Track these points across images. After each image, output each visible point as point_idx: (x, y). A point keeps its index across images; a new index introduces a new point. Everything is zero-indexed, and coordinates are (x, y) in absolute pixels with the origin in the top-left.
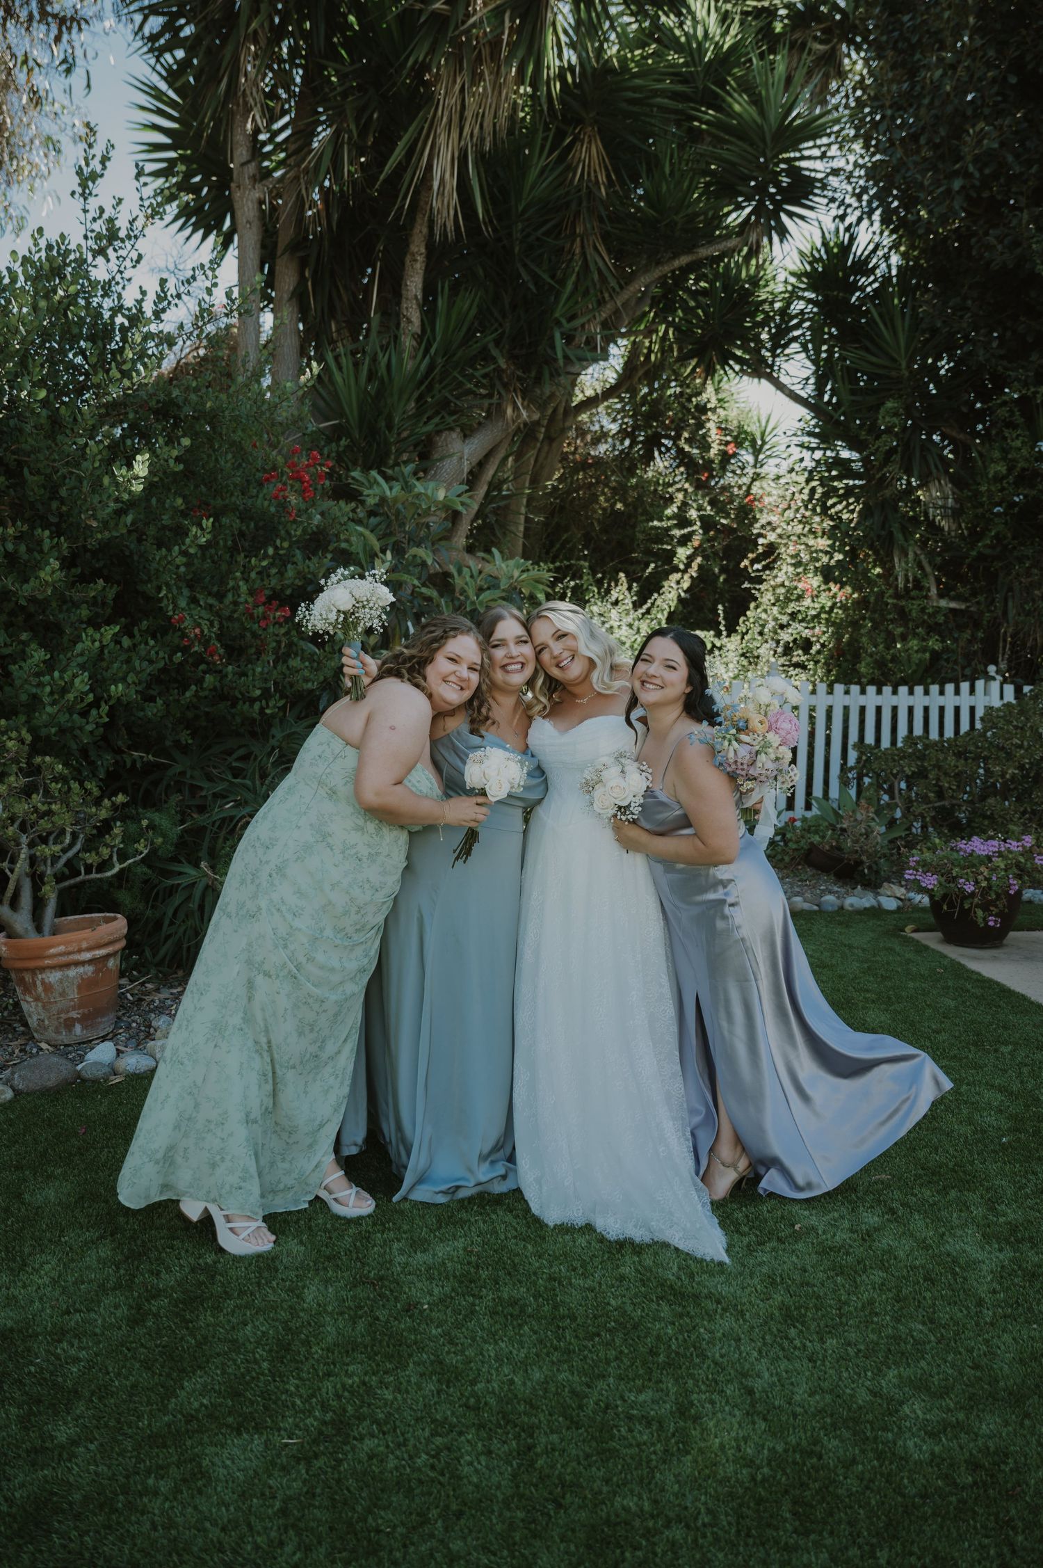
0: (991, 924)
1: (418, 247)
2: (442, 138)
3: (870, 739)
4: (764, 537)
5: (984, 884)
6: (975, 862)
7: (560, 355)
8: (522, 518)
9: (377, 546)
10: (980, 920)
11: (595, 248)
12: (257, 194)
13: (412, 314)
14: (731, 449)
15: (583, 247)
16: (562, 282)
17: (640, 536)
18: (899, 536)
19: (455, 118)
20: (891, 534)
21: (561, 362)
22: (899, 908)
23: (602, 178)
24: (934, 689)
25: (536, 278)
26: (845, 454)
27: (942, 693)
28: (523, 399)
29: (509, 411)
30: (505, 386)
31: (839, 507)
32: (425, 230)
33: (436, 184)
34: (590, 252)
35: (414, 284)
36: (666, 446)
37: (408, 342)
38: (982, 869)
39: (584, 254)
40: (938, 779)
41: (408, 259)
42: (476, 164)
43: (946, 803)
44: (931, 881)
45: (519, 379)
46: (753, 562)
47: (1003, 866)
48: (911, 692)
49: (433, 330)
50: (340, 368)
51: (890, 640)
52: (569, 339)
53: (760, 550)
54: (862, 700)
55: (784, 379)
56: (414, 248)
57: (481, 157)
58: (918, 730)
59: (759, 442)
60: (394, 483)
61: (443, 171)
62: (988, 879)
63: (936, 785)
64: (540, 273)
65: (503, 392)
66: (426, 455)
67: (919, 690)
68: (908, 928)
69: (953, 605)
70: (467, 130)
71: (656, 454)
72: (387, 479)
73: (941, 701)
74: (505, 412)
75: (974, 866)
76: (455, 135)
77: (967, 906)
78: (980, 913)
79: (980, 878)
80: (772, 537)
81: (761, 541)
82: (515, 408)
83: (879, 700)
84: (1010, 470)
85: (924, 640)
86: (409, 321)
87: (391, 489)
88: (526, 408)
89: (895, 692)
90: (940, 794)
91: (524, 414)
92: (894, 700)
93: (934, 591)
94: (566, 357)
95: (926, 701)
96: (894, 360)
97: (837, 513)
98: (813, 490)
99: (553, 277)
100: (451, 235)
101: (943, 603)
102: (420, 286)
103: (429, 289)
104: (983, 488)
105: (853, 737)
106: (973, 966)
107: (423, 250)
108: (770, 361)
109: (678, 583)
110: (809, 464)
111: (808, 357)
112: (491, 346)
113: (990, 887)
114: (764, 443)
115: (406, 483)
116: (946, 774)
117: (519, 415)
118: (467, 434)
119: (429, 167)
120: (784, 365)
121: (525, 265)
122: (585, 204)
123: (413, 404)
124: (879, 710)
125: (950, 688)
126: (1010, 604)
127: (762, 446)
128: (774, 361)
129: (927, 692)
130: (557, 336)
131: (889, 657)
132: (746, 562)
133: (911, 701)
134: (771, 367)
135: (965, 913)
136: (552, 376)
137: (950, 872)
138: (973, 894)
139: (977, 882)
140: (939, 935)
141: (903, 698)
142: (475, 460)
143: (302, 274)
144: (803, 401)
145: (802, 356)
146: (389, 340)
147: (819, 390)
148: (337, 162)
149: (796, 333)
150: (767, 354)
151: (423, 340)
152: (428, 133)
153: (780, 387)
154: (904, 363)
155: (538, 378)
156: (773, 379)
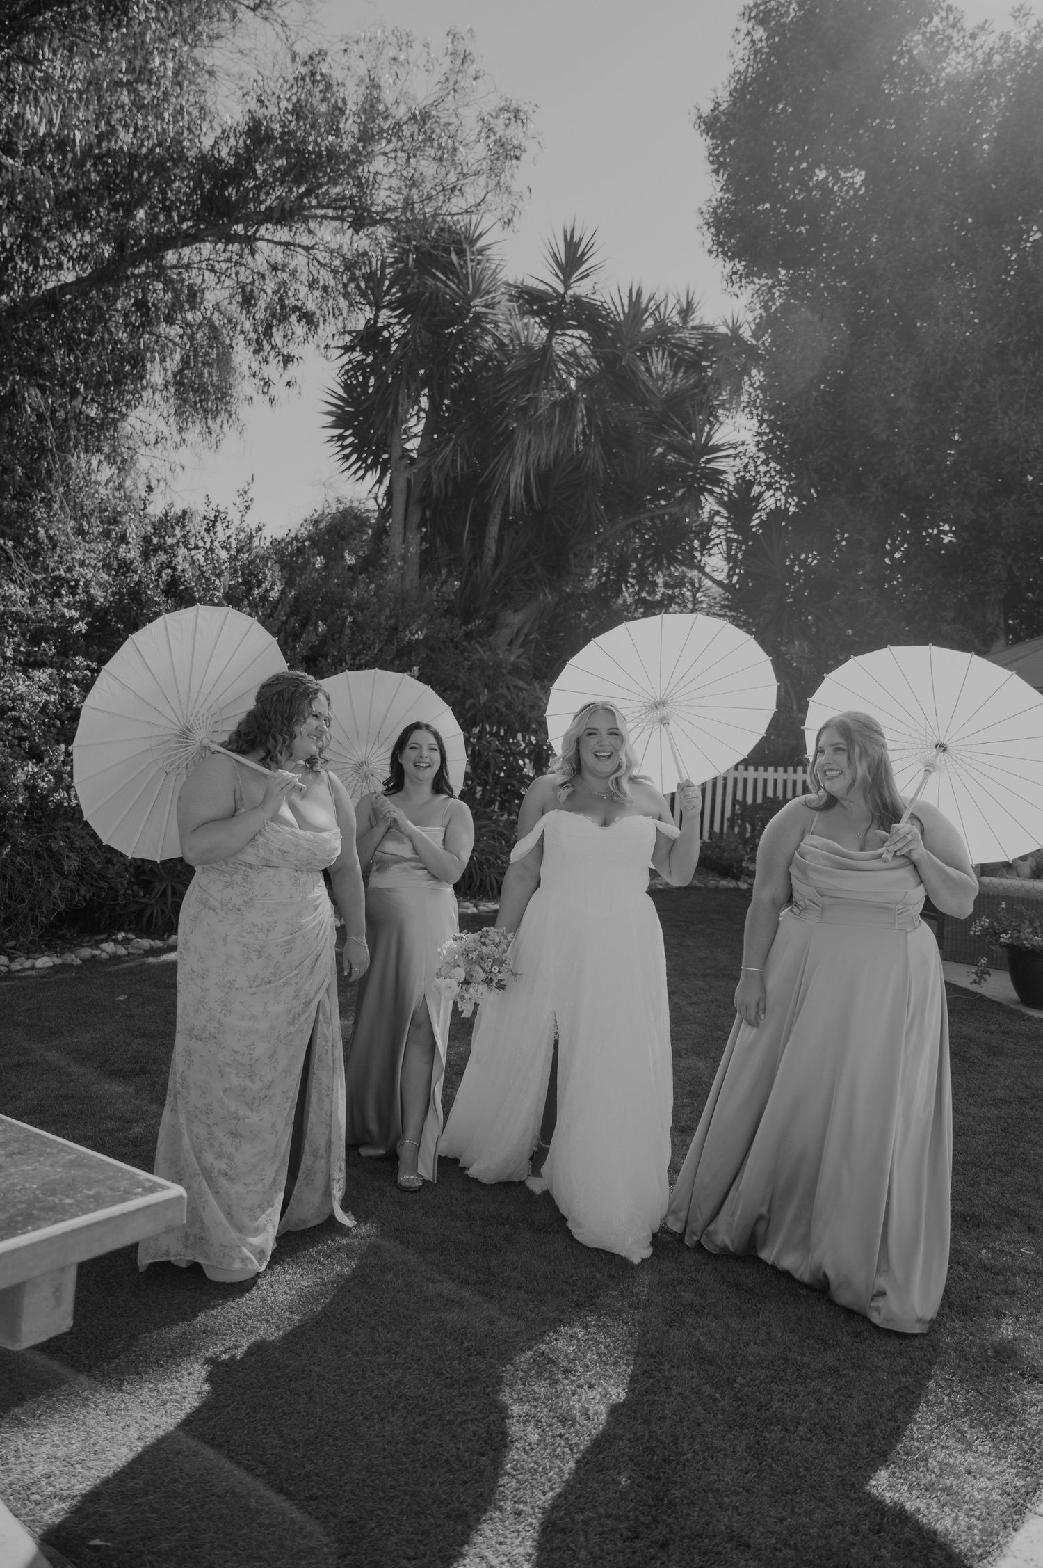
1: (497, 512)
2: (517, 462)
3: (749, 800)
12: (406, 475)
15: (588, 506)
16: (574, 528)
19: (524, 451)
23: (601, 466)
24: (790, 769)
25: (560, 524)
27: (795, 771)
28: (549, 589)
29: (541, 597)
30: (539, 582)
32: (502, 502)
33: (512, 485)
34: (592, 505)
35: (493, 530)
36: (631, 583)
37: (488, 561)
39: (588, 509)
41: (489, 516)
42: (534, 475)
45: (548, 579)
49: (503, 554)
52: (576, 555)
55: (708, 569)
57: (536, 472)
58: (770, 793)
59: (697, 585)
61: (516, 478)
64: (563, 522)
65: (538, 586)
66: (493, 624)
67: (781, 769)
70: (531, 459)
71: (624, 588)
72: (481, 646)
73: (794, 776)
74: (539, 597)
76: (524, 459)
82: (545, 594)
86: (489, 549)
87: (485, 651)
88: (550, 594)
89: (766, 770)
91: (549, 598)
92: (765, 775)
94: (576, 567)
95: (785, 776)
99: (569, 522)
100: (518, 508)
102: (496, 531)
103: (501, 532)
105: (739, 797)
107: (500, 512)
108: (698, 557)
111: (723, 557)
112: (533, 562)
114: (701, 586)
115: (490, 647)
117: (546, 599)
118: (516, 611)
119: (508, 473)
120: (708, 561)
121: (554, 515)
122: (590, 482)
123: (489, 597)
124: (755, 780)
127: (699, 589)
128: (701, 559)
130: (571, 556)
134: (700, 561)
141: (771, 774)
142: (519, 625)
143: (424, 514)
144: (719, 583)
145: (720, 556)
146: (477, 558)
147: (729, 576)
148: (453, 462)
149: (717, 541)
150: (697, 554)
151: (497, 560)
152: (509, 457)
153: (705, 575)
154: (778, 570)
155: (559, 577)
156: (700, 568)
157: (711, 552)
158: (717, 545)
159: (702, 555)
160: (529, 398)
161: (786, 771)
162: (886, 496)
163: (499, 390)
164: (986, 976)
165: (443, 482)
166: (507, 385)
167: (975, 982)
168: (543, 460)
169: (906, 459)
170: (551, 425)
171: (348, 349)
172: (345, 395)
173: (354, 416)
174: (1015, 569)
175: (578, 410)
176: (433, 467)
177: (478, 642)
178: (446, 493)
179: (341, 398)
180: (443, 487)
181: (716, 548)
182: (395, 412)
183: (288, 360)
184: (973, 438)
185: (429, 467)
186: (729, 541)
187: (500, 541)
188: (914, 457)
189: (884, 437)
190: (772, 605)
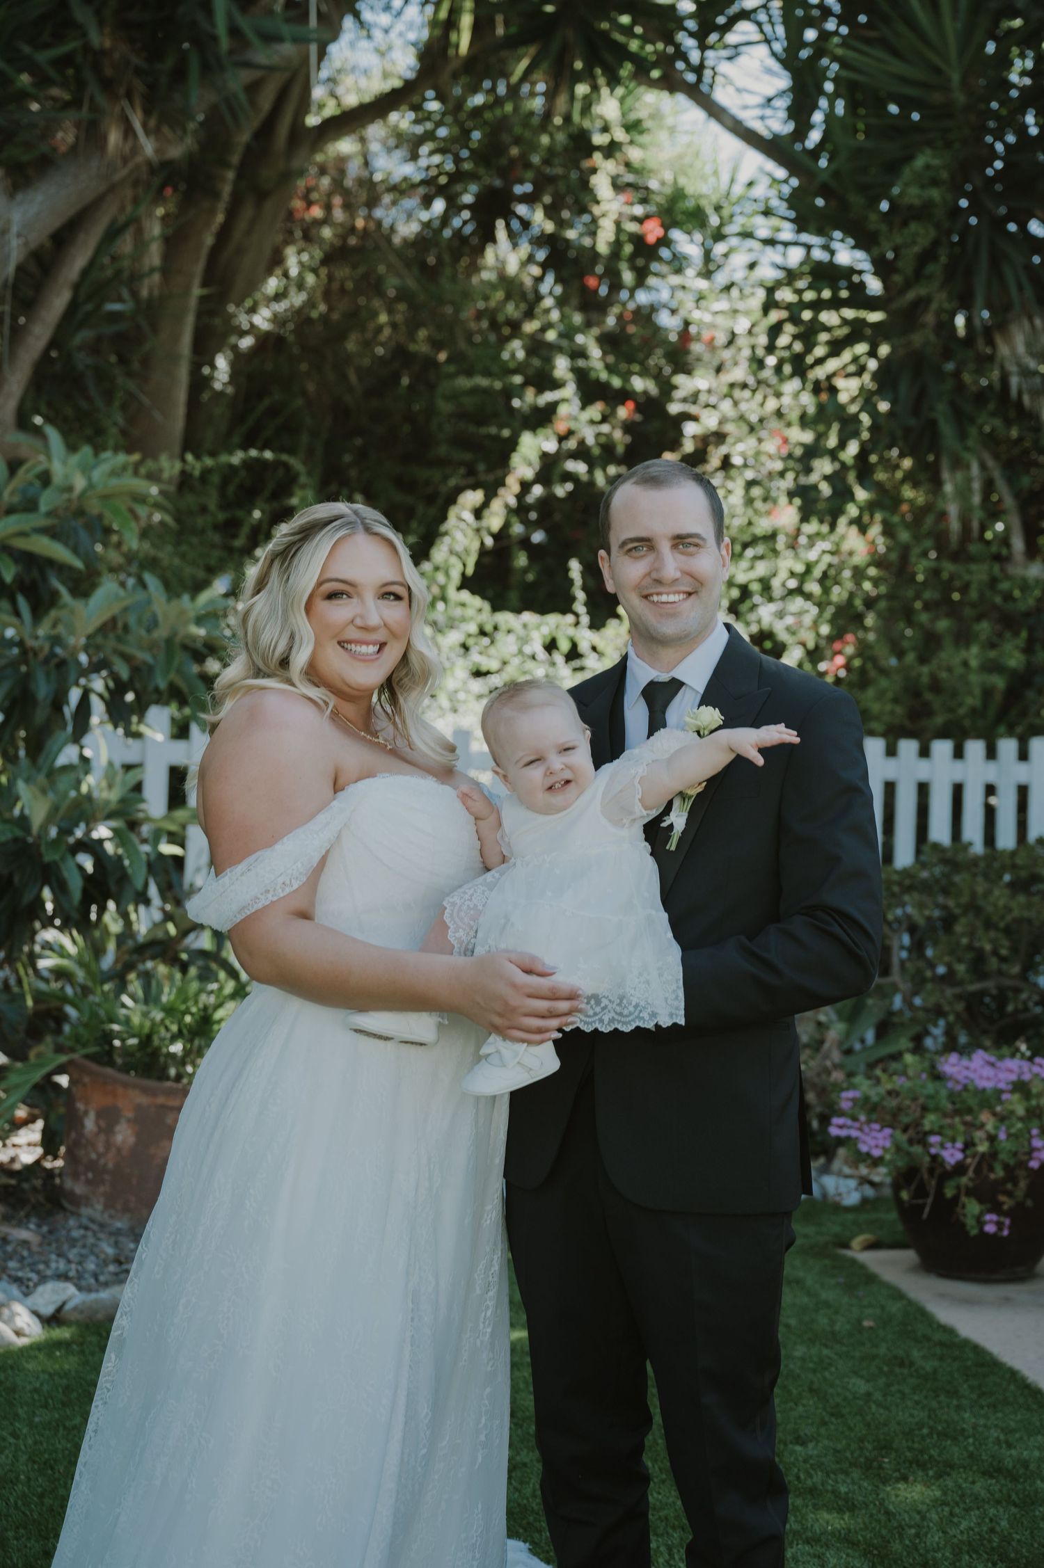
0: (990, 1228)
4: (695, 419)
5: (983, 1148)
6: (972, 1102)
7: (221, 29)
10: (970, 1222)
14: (653, 231)
17: (445, 407)
18: (947, 430)
20: (933, 424)
21: (225, 43)
22: (865, 1201)
26: (846, 255)
27: (1024, 756)
28: (147, 112)
29: (114, 137)
30: (108, 85)
31: (832, 365)
38: (985, 1117)
40: (972, 934)
43: (990, 985)
44: (876, 1140)
45: (138, 72)
47: (1020, 1111)
48: (959, 754)
51: (930, 644)
53: (689, 447)
55: (722, 96)
58: (940, 831)
59: (714, 222)
62: (992, 1139)
63: (970, 947)
65: (102, 97)
67: (975, 748)
68: (857, 1242)
71: (502, 232)
74: (104, 139)
75: (969, 1111)
77: (949, 1193)
78: (973, 1207)
79: (979, 1135)
80: (710, 421)
81: (689, 428)
82: (129, 131)
85: (993, 646)
88: (153, 133)
89: (925, 752)
90: (978, 964)
91: (149, 145)
92: (923, 769)
93: (1017, 544)
94: (234, 32)
95: (990, 773)
96: (938, 71)
97: (829, 378)
98: (775, 331)
101: (1036, 570)
106: (945, 1314)
108: (695, 57)
109: (478, 513)
110: (767, 273)
111: (774, 54)
113: (993, 1154)
114: (725, 220)
116: (989, 925)
117: (136, 149)
118: (19, 180)
120: (724, 67)
127: (719, 228)
128: (702, 60)
129: (991, 754)
131: (925, 680)
133: (957, 771)
134: (698, 70)
135: (947, 1209)
136: (206, 68)
137: (917, 1124)
138: (960, 1168)
139: (969, 1145)
140: (910, 1256)
142: (39, 236)
144: (772, 147)
145: (763, 50)
147: (800, 111)
150: (689, 43)
153: (715, 111)
154: (956, 77)
155: (179, 75)
156: (700, 96)
157: (731, 38)
159: (703, 47)
190: (935, 194)
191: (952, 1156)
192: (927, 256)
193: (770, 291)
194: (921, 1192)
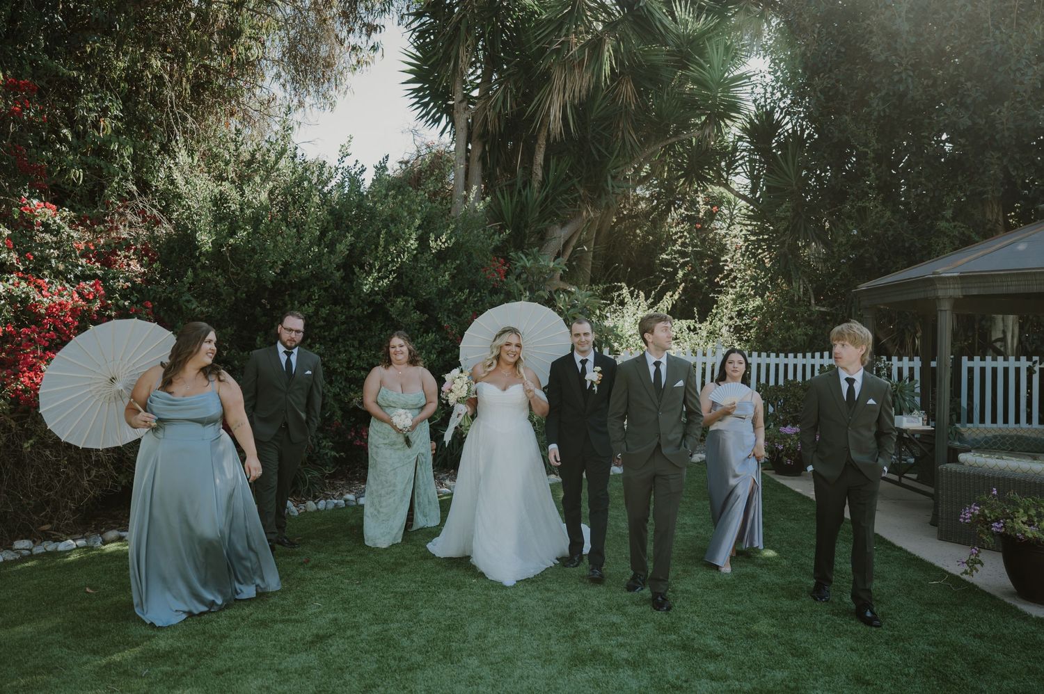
0: (789, 463)
1: (542, 142)
2: (555, 97)
3: (772, 383)
4: (727, 266)
5: (788, 446)
7: (609, 186)
8: (590, 263)
9: (522, 288)
10: (785, 462)
11: (629, 132)
12: (466, 116)
13: (539, 172)
14: (714, 210)
15: (622, 135)
16: (611, 154)
18: (794, 272)
19: (562, 88)
20: (789, 271)
21: (610, 189)
23: (633, 100)
24: (809, 355)
25: (599, 151)
27: (813, 357)
28: (592, 206)
29: (584, 213)
30: (583, 201)
32: (546, 134)
33: (552, 118)
34: (626, 134)
35: (540, 158)
36: (678, 205)
37: (536, 185)
38: (788, 439)
39: (623, 138)
41: (537, 146)
42: (571, 109)
45: (590, 197)
46: (721, 279)
47: (796, 438)
48: (796, 356)
49: (548, 177)
50: (503, 198)
51: (789, 328)
52: (614, 178)
53: (725, 273)
54: (768, 360)
55: (734, 186)
56: (540, 142)
57: (573, 106)
60: (530, 257)
61: (555, 112)
62: (790, 444)
64: (600, 148)
65: (581, 204)
66: (542, 237)
67: (800, 355)
69: (822, 309)
70: (567, 95)
71: (673, 209)
72: (526, 255)
73: (813, 361)
74: (582, 214)
75: (785, 438)
76: (561, 95)
77: (780, 455)
78: (785, 459)
79: (787, 443)
80: (731, 266)
81: (726, 268)
82: (588, 211)
83: (777, 361)
84: (848, 241)
85: (805, 328)
86: (537, 175)
87: (528, 260)
88: (593, 211)
89: (787, 356)
91: (592, 214)
92: (786, 361)
93: (813, 302)
94: (613, 186)
96: (789, 181)
98: (747, 247)
99: (607, 149)
100: (558, 137)
101: (817, 308)
102: (542, 158)
103: (546, 159)
104: (835, 250)
105: (763, 381)
107: (545, 143)
108: (725, 176)
109: (672, 296)
111: (747, 175)
112: (576, 183)
113: (790, 448)
114: (736, 205)
115: (535, 257)
117: (589, 215)
118: (564, 225)
119: (549, 107)
121: (593, 143)
122: (623, 114)
123: (537, 214)
124: (777, 365)
125: (817, 355)
126: (853, 310)
128: (728, 177)
130: (609, 177)
131: (787, 337)
132: (718, 279)
134: (727, 180)
135: (779, 459)
136: (606, 195)
138: (783, 450)
139: (785, 445)
140: (773, 471)
142: (567, 238)
143: (484, 148)
144: (744, 197)
145: (744, 174)
146: (527, 183)
147: (753, 191)
148: (504, 102)
149: (740, 162)
150: (724, 174)
151: (543, 183)
152: (549, 95)
153: (731, 190)
154: (794, 183)
155: (599, 197)
156: (727, 186)
157: (736, 171)
158: (741, 165)
159: (728, 174)
160: (563, 41)
161: (804, 357)
162: (887, 110)
163: (536, 37)
164: (978, 566)
165: (497, 120)
166: (543, 32)
167: (966, 572)
168: (577, 94)
169: (904, 76)
170: (581, 63)
171: (418, 15)
172: (418, 54)
173: (429, 72)
174: (1011, 170)
175: (606, 48)
176: (488, 108)
177: (523, 253)
178: (500, 128)
179: (417, 58)
180: (497, 124)
181: (740, 168)
182: (456, 64)
183: (371, 29)
184: (967, 53)
185: (485, 108)
186: (751, 161)
187: (546, 167)
188: (911, 74)
189: (883, 57)
190: (788, 214)
191: (781, 447)
192: (786, 230)
193: (746, 237)
194: (774, 456)
